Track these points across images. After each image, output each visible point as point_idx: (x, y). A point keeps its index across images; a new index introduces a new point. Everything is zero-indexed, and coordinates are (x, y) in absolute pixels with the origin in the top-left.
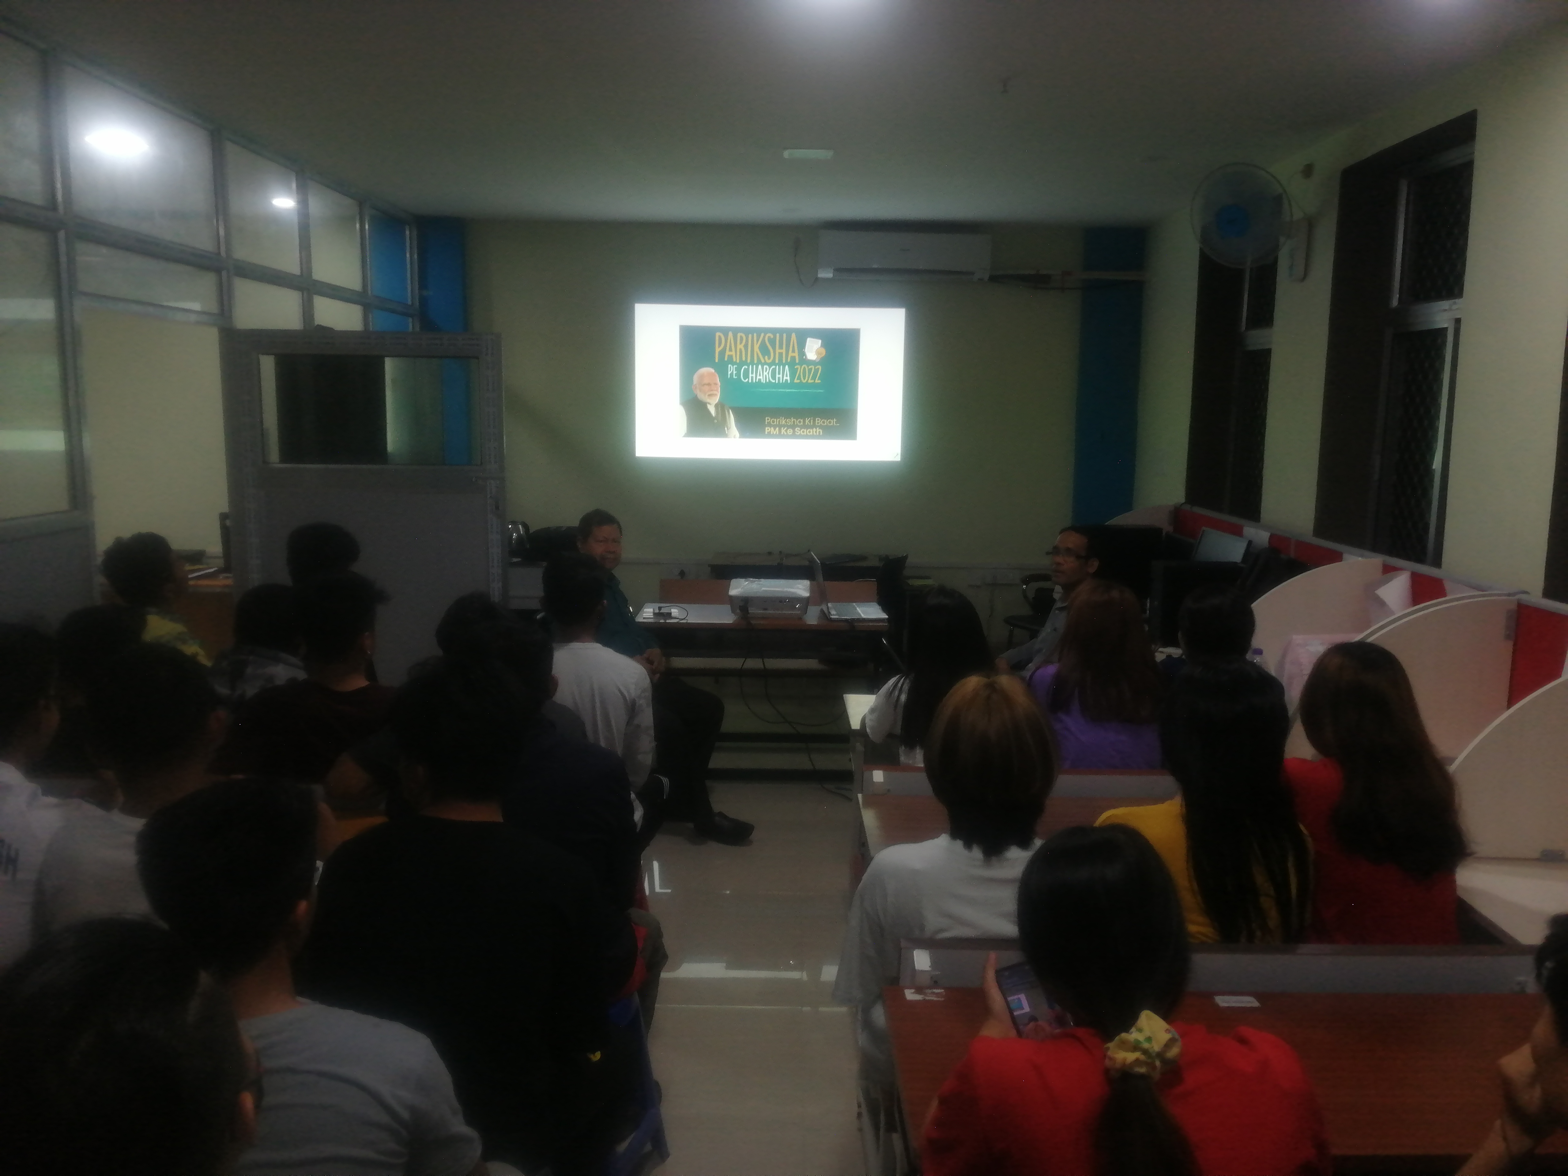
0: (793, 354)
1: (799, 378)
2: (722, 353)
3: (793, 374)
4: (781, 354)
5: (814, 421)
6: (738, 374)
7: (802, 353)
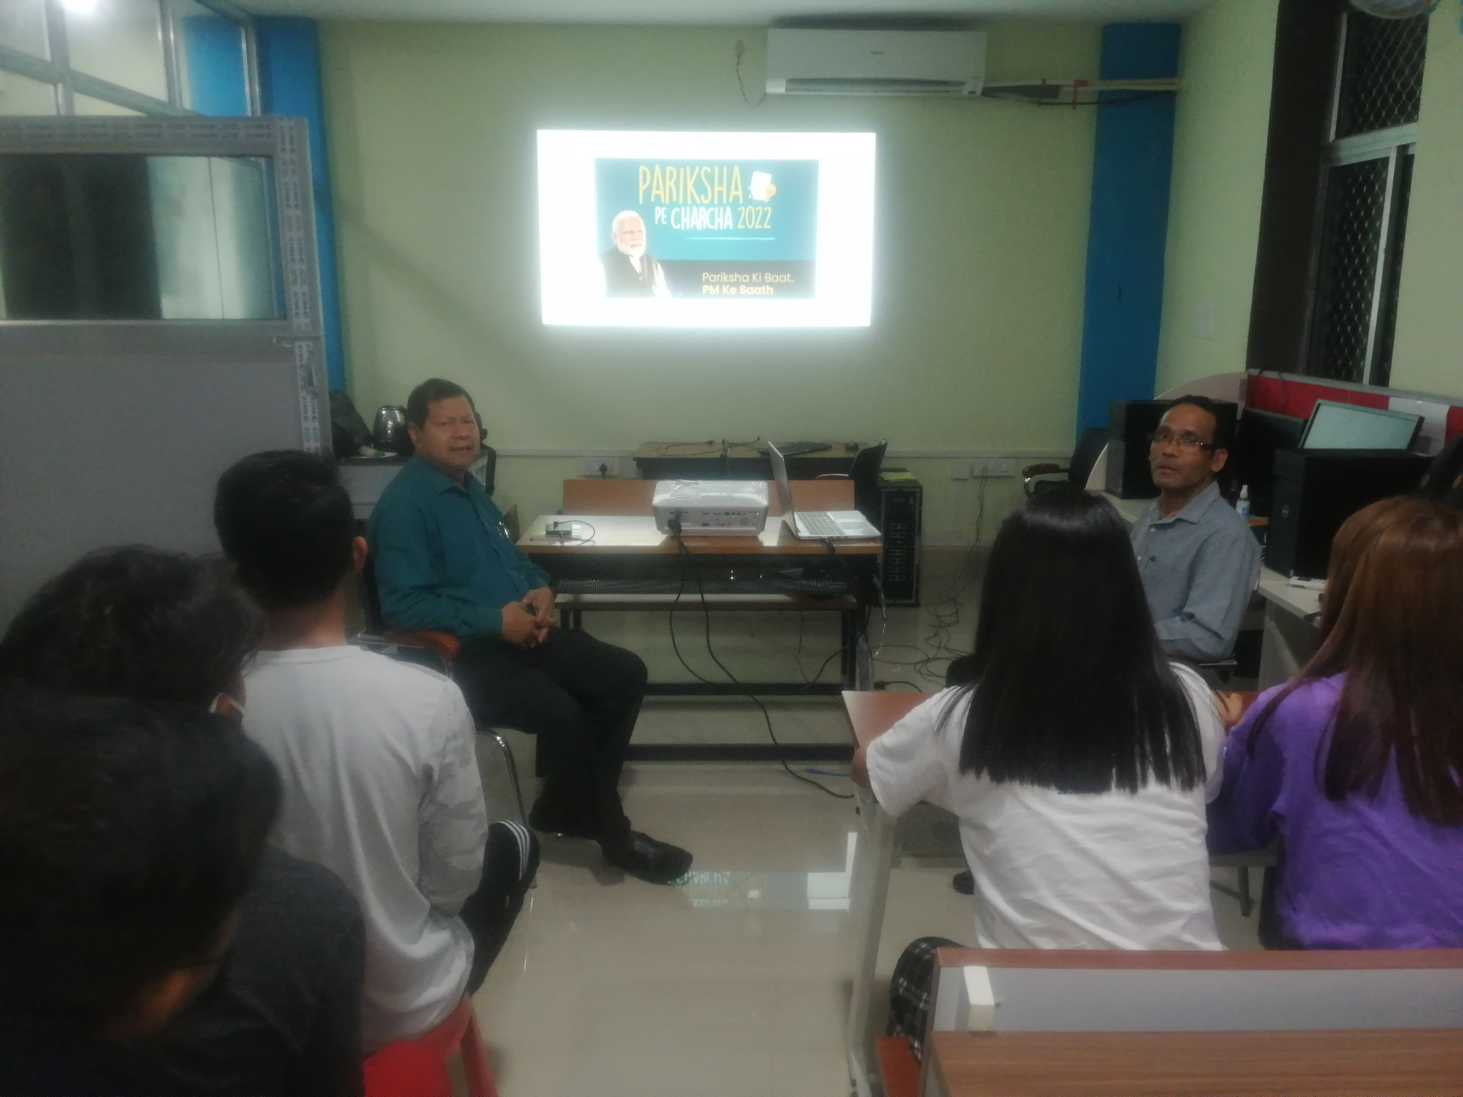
0: (736, 193)
1: (744, 223)
2: (648, 192)
3: (736, 215)
4: (720, 193)
5: (763, 277)
6: (668, 219)
7: (746, 192)
